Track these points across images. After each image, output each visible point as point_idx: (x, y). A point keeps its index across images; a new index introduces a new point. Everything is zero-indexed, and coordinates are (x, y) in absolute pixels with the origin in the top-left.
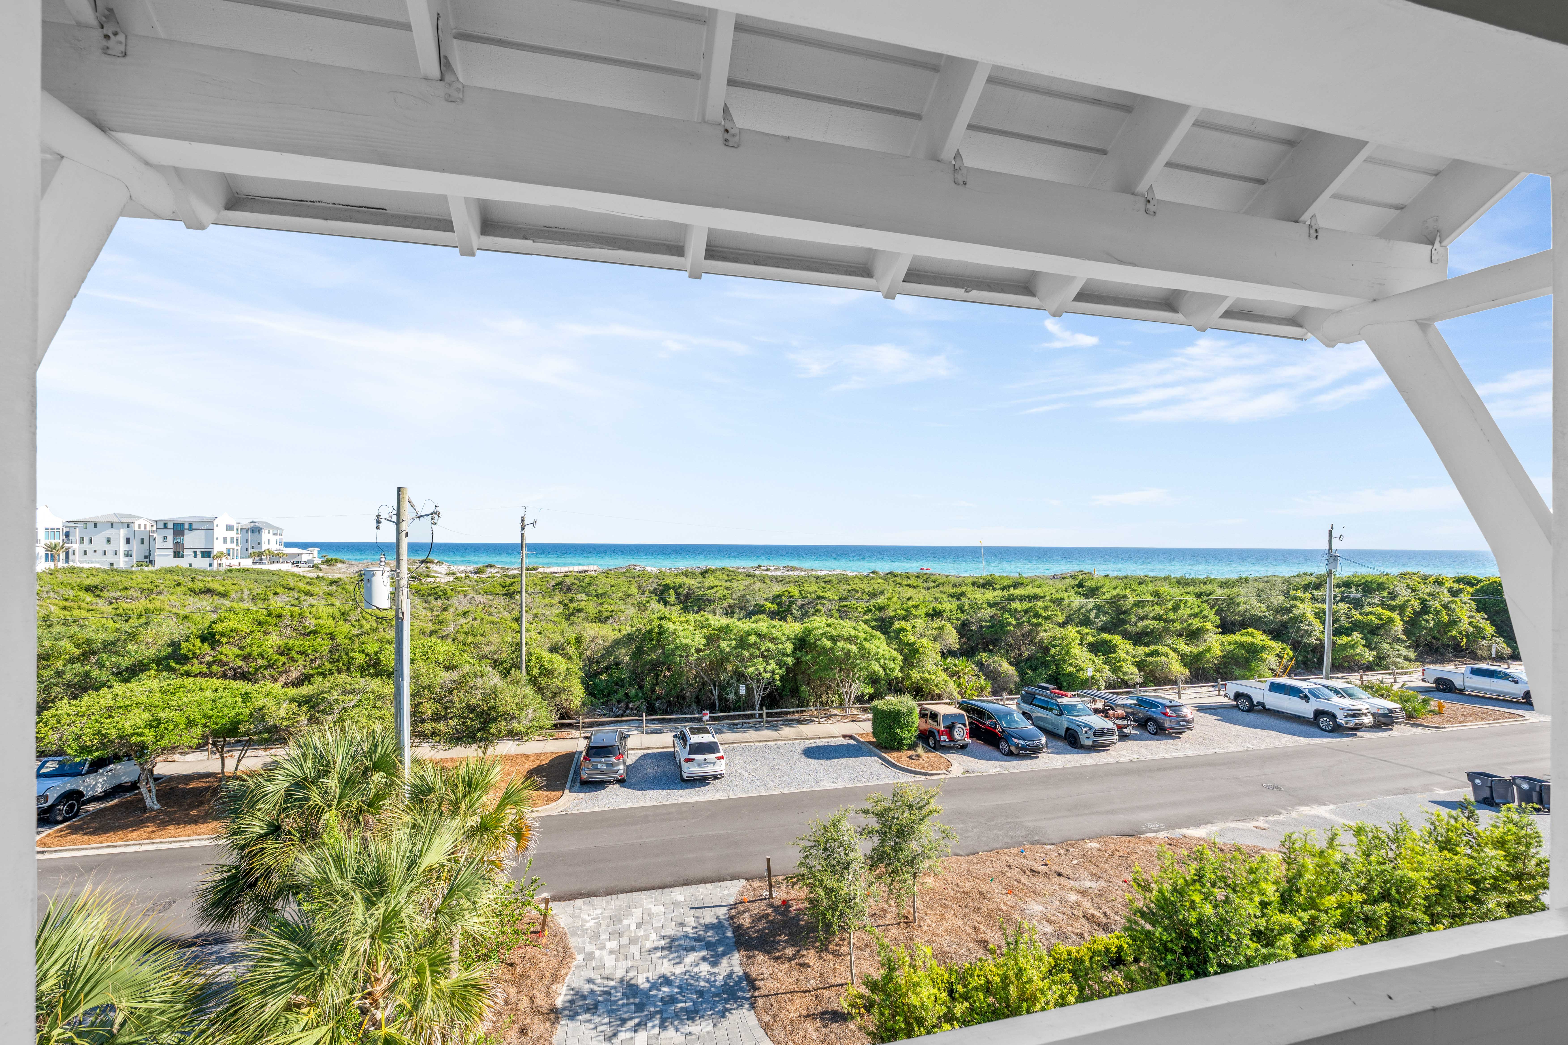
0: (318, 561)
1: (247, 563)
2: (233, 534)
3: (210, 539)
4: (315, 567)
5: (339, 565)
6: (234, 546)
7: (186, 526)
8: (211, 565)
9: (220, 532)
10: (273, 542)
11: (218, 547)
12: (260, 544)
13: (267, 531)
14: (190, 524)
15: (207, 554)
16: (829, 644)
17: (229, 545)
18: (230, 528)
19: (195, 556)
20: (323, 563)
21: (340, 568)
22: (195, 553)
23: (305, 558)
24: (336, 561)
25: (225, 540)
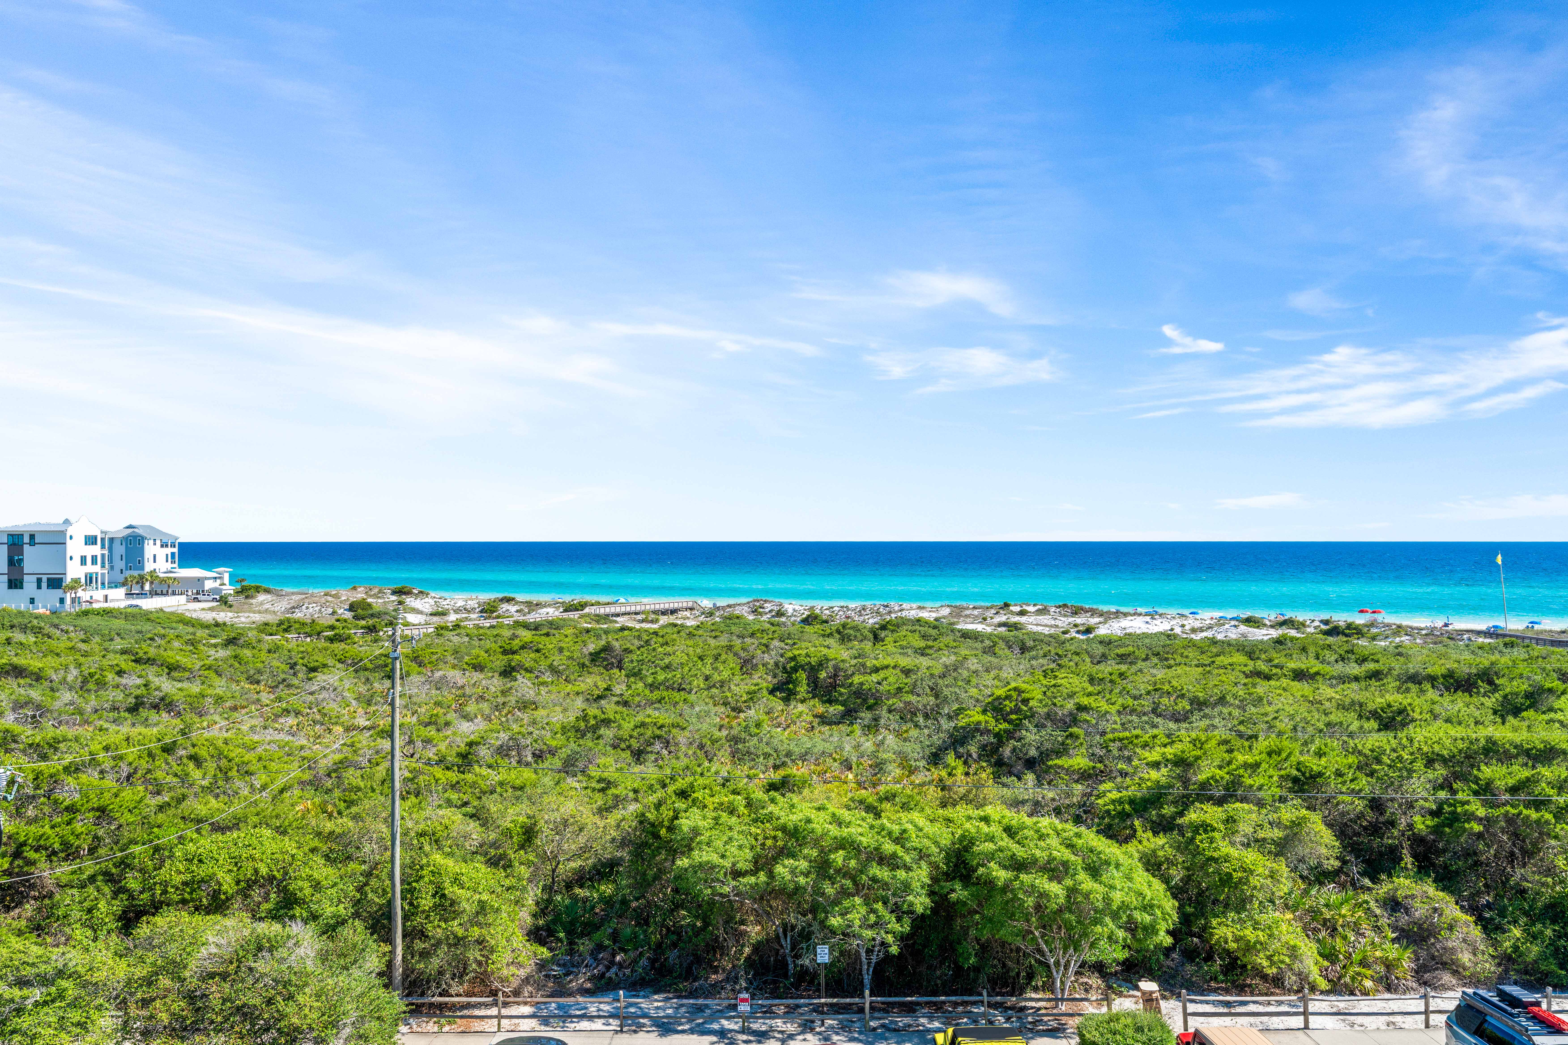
0: (228, 589)
1: (118, 598)
2: (96, 550)
3: (62, 559)
4: (224, 601)
5: (262, 597)
6: (97, 568)
7: (26, 539)
8: (62, 601)
9: (75, 548)
10: (161, 558)
11: (74, 571)
12: (140, 564)
13: (151, 542)
14: (32, 537)
15: (55, 583)
16: (1002, 875)
17: (90, 568)
18: (91, 540)
19: (39, 587)
20: (238, 593)
21: (262, 604)
22: (39, 581)
23: (209, 585)
24: (258, 589)
25: (83, 561)
